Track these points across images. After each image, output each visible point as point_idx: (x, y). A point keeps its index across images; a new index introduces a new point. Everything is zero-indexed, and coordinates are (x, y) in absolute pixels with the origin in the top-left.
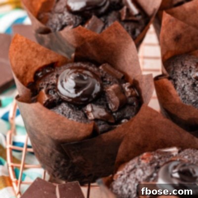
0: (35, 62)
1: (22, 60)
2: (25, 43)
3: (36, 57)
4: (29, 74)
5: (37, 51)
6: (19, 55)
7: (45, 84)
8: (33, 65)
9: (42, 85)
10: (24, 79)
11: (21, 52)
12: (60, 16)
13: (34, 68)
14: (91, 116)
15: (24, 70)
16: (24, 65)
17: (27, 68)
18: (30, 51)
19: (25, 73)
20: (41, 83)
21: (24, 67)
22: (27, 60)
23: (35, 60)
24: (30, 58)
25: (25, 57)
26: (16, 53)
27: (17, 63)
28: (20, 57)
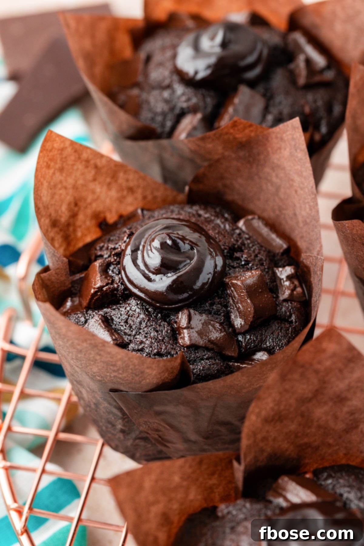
0: (93, 192)
1: (66, 188)
2: (69, 149)
3: (94, 180)
4: (81, 217)
5: (96, 167)
6: (58, 177)
7: (107, 249)
8: (90, 198)
9: (101, 249)
10: (71, 229)
11: (61, 170)
12: (166, 94)
13: (90, 204)
14: (183, 338)
15: (70, 209)
16: (69, 198)
17: (76, 205)
18: (80, 166)
19: (74, 216)
20: (102, 244)
21: (69, 204)
22: (75, 187)
23: (92, 186)
24: (81, 182)
25: (71, 181)
26: (51, 171)
27: (53, 196)
28: (61, 182)
